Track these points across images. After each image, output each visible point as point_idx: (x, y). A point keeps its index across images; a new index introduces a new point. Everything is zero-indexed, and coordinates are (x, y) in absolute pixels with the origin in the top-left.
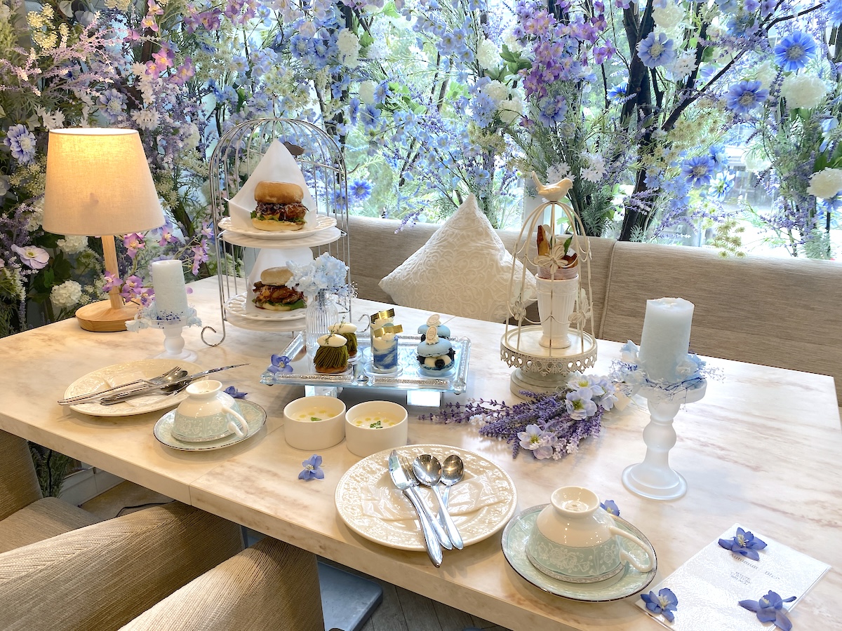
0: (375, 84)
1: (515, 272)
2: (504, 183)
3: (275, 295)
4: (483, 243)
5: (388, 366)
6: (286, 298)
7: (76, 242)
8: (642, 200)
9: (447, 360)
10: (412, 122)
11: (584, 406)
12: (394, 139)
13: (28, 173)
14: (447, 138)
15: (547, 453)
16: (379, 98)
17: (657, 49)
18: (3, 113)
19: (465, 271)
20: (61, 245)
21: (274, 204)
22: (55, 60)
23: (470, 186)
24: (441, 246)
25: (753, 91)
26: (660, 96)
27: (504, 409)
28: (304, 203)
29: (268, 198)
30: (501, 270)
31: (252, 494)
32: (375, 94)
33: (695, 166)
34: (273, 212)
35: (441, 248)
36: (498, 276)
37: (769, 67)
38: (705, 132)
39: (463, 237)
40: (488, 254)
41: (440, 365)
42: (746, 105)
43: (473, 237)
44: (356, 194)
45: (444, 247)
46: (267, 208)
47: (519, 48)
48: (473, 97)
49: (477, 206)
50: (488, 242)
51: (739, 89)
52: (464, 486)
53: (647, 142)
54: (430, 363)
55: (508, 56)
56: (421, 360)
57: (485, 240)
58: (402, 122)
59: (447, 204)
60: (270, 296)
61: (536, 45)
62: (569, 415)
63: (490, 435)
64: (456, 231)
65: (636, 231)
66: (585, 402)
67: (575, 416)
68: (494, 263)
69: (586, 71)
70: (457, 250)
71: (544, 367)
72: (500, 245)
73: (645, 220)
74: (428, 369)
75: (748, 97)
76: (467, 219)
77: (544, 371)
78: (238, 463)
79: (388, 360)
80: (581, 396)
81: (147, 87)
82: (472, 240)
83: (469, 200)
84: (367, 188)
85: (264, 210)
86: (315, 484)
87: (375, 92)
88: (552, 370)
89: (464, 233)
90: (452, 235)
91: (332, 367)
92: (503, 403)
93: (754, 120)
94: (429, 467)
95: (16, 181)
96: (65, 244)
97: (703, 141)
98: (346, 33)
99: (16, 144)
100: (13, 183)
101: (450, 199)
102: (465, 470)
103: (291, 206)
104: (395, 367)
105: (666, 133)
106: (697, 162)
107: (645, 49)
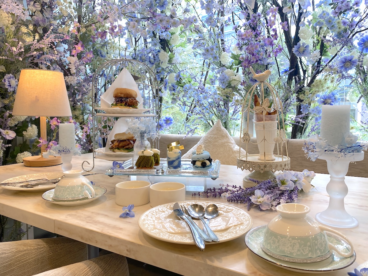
0: (175, 74)
1: (241, 153)
2: (234, 113)
3: (121, 145)
4: (225, 140)
5: (175, 167)
6: (126, 146)
7: (32, 133)
8: (301, 118)
9: (208, 163)
10: (191, 88)
11: (287, 183)
12: (184, 96)
13: (13, 99)
14: (207, 96)
15: (268, 207)
16: (176, 78)
17: (302, 49)
18: (5, 70)
19: (216, 153)
20: (24, 134)
21: (122, 98)
22: (32, 48)
23: (218, 117)
24: (205, 143)
25: (350, 60)
26: (304, 72)
27: (241, 190)
28: (137, 99)
29: (120, 95)
30: (234, 152)
31: (90, 223)
32: (175, 77)
33: (326, 100)
34: (122, 101)
35: (205, 144)
36: (233, 155)
37: (356, 52)
38: (329, 83)
39: (215, 138)
40: (228, 145)
41: (204, 165)
42: (348, 67)
43: (220, 138)
44: (166, 123)
45: (207, 143)
46: (119, 100)
47: (240, 52)
48: (218, 75)
49: (221, 125)
50: (227, 140)
51: (344, 60)
52: (219, 219)
53: (300, 91)
54: (198, 164)
55: (234, 57)
56: (194, 162)
57: (226, 139)
58: (187, 89)
59: (207, 126)
60: (118, 145)
61: (247, 47)
62: (279, 188)
63: (233, 201)
64: (212, 136)
65: (299, 135)
66: (287, 181)
67: (282, 188)
68: (231, 149)
69: (270, 60)
70: (213, 144)
71: (262, 167)
72: (233, 142)
73: (302, 130)
74: (197, 167)
75: (348, 63)
76: (217, 130)
77: (262, 170)
78: (86, 211)
79: (176, 164)
80: (285, 177)
81: (72, 66)
82: (219, 139)
83: (218, 123)
84: (171, 120)
85: (117, 101)
86: (129, 220)
87: (175, 76)
88: (267, 169)
89: (216, 136)
90: (210, 138)
91: (145, 167)
92: (240, 187)
93: (351, 77)
94: (197, 209)
95: (6, 102)
96: (26, 133)
97: (328, 88)
98: (163, 52)
99: (8, 82)
100: (5, 102)
101: (209, 123)
102: (219, 211)
103: (130, 99)
104: (179, 169)
105: (309, 88)
106: (326, 98)
107: (297, 49)
